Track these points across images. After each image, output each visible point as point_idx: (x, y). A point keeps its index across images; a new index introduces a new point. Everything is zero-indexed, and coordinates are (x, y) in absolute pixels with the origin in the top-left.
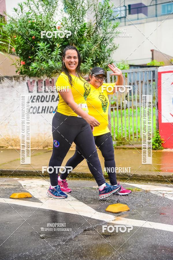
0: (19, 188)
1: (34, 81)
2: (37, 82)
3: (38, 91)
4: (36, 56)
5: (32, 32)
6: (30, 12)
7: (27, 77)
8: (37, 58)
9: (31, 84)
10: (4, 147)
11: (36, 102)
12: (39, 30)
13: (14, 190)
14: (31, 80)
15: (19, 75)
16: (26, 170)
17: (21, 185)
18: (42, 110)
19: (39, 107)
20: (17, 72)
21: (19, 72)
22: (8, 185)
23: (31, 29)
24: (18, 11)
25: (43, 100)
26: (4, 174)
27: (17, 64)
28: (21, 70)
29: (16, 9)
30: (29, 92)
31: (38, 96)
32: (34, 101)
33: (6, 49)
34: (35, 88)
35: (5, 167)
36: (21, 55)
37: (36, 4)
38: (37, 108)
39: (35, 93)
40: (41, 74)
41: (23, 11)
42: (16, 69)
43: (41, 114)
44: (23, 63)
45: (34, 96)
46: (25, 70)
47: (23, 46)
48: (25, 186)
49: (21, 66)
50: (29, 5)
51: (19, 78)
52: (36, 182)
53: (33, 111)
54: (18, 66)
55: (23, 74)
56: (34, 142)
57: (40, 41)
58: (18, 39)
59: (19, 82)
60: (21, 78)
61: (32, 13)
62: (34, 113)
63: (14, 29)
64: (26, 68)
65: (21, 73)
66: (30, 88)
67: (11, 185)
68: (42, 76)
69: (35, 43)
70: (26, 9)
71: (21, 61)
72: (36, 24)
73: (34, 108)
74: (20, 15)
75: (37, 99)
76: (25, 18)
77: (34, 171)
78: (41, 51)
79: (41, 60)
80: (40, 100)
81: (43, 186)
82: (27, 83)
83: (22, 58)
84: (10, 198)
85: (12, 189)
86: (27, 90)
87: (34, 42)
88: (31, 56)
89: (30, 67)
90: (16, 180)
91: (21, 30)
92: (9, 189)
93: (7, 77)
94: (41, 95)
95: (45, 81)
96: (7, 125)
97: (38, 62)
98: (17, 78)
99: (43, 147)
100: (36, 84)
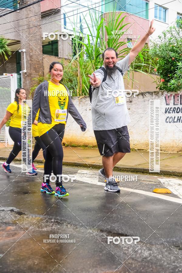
0: (160, 185)
1: (171, 95)
2: (174, 96)
3: (174, 103)
4: (174, 74)
5: (172, 54)
6: (171, 37)
7: (165, 92)
8: (175, 75)
9: (169, 97)
10: (144, 150)
11: (172, 113)
12: (178, 52)
13: (155, 186)
14: (169, 95)
15: (158, 90)
16: (164, 170)
17: (160, 182)
18: (178, 120)
19: (175, 117)
20: (157, 88)
21: (158, 88)
22: (150, 181)
23: (172, 52)
24: (162, 38)
25: (178, 111)
26: (145, 172)
27: (157, 82)
28: (161, 86)
29: (160, 37)
30: (167, 104)
31: (174, 108)
32: (171, 112)
33: (148, 70)
34: (172, 101)
35: (146, 166)
36: (161, 74)
37: (178, 31)
38: (172, 118)
39: (172, 105)
40: (178, 89)
41: (166, 38)
42: (156, 86)
43: (176, 123)
44: (162, 80)
45: (171, 108)
46: (164, 86)
47: (164, 66)
48: (164, 183)
49: (161, 83)
50: (171, 32)
51: (158, 93)
52: (173, 181)
53: (169, 120)
54: (158, 83)
55: (162, 90)
56: (169, 146)
57: (179, 61)
58: (159, 61)
59: (158, 96)
60: (160, 93)
61: (173, 39)
62: (170, 122)
63: (157, 53)
64: (165, 85)
65: (161, 89)
66: (167, 101)
67: (152, 181)
68: (179, 91)
69: (175, 63)
70: (168, 36)
71: (161, 79)
72: (176, 47)
73: (170, 118)
74: (163, 41)
75: (173, 110)
76: (167, 43)
77: (170, 171)
78: (180, 69)
79: (179, 77)
80: (176, 111)
81: (180, 184)
82: (165, 97)
83: (162, 76)
84: (153, 192)
85: (153, 184)
86: (164, 103)
87: (173, 62)
88: (170, 74)
89: (169, 84)
90: (156, 178)
91: (163, 53)
92: (151, 184)
93: (149, 93)
94: (176, 107)
95: (181, 95)
96: (146, 132)
97: (176, 79)
98: (156, 93)
99: (177, 151)
100: (173, 97)
